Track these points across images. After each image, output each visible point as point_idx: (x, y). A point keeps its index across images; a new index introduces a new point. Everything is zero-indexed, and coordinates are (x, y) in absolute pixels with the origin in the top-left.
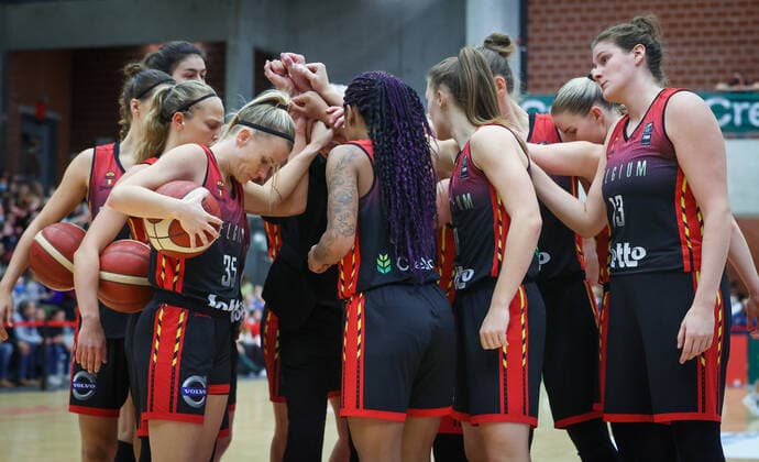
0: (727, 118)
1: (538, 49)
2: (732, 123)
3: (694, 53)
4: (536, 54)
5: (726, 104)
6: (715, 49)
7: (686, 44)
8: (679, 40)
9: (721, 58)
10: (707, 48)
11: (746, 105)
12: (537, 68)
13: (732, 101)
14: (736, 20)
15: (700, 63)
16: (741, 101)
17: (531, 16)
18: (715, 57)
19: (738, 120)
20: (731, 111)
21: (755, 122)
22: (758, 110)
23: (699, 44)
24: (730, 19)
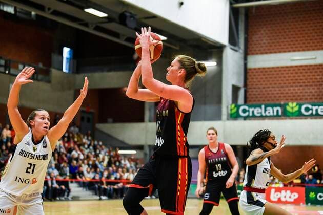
0: (310, 112)
1: (250, 88)
2: (312, 113)
3: (304, 89)
4: (250, 90)
5: (310, 107)
6: (311, 88)
7: (301, 86)
8: (299, 85)
9: (313, 91)
10: (309, 87)
11: (317, 107)
12: (250, 95)
13: (312, 105)
14: (318, 77)
15: (306, 92)
16: (315, 106)
17: (248, 77)
18: (311, 90)
19: (314, 113)
20: (312, 109)
21: (320, 112)
22: (322, 109)
23: (306, 86)
24: (316, 77)
